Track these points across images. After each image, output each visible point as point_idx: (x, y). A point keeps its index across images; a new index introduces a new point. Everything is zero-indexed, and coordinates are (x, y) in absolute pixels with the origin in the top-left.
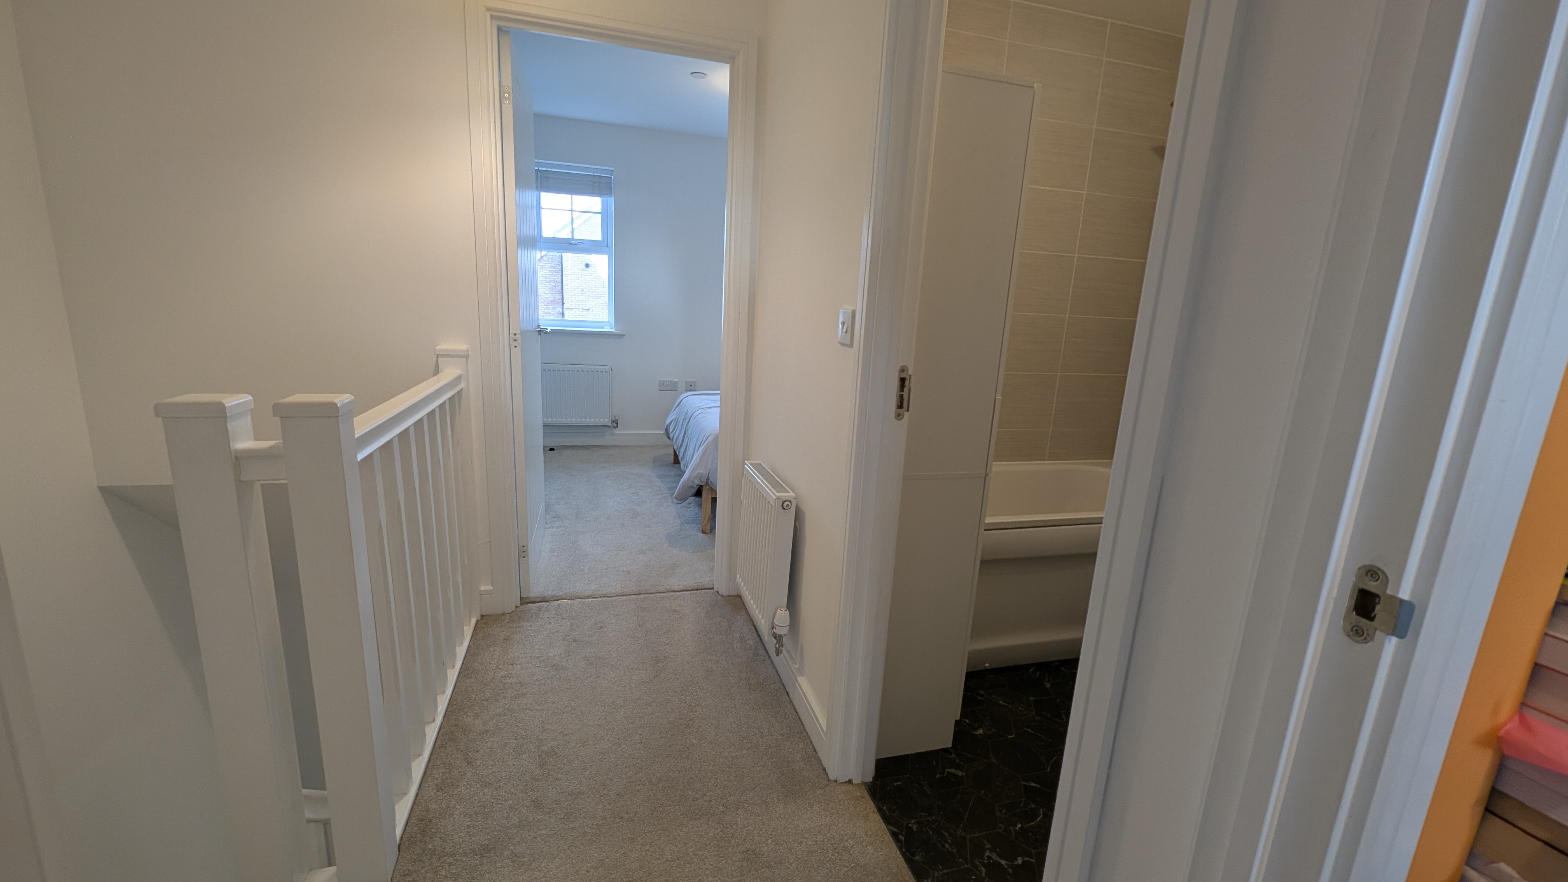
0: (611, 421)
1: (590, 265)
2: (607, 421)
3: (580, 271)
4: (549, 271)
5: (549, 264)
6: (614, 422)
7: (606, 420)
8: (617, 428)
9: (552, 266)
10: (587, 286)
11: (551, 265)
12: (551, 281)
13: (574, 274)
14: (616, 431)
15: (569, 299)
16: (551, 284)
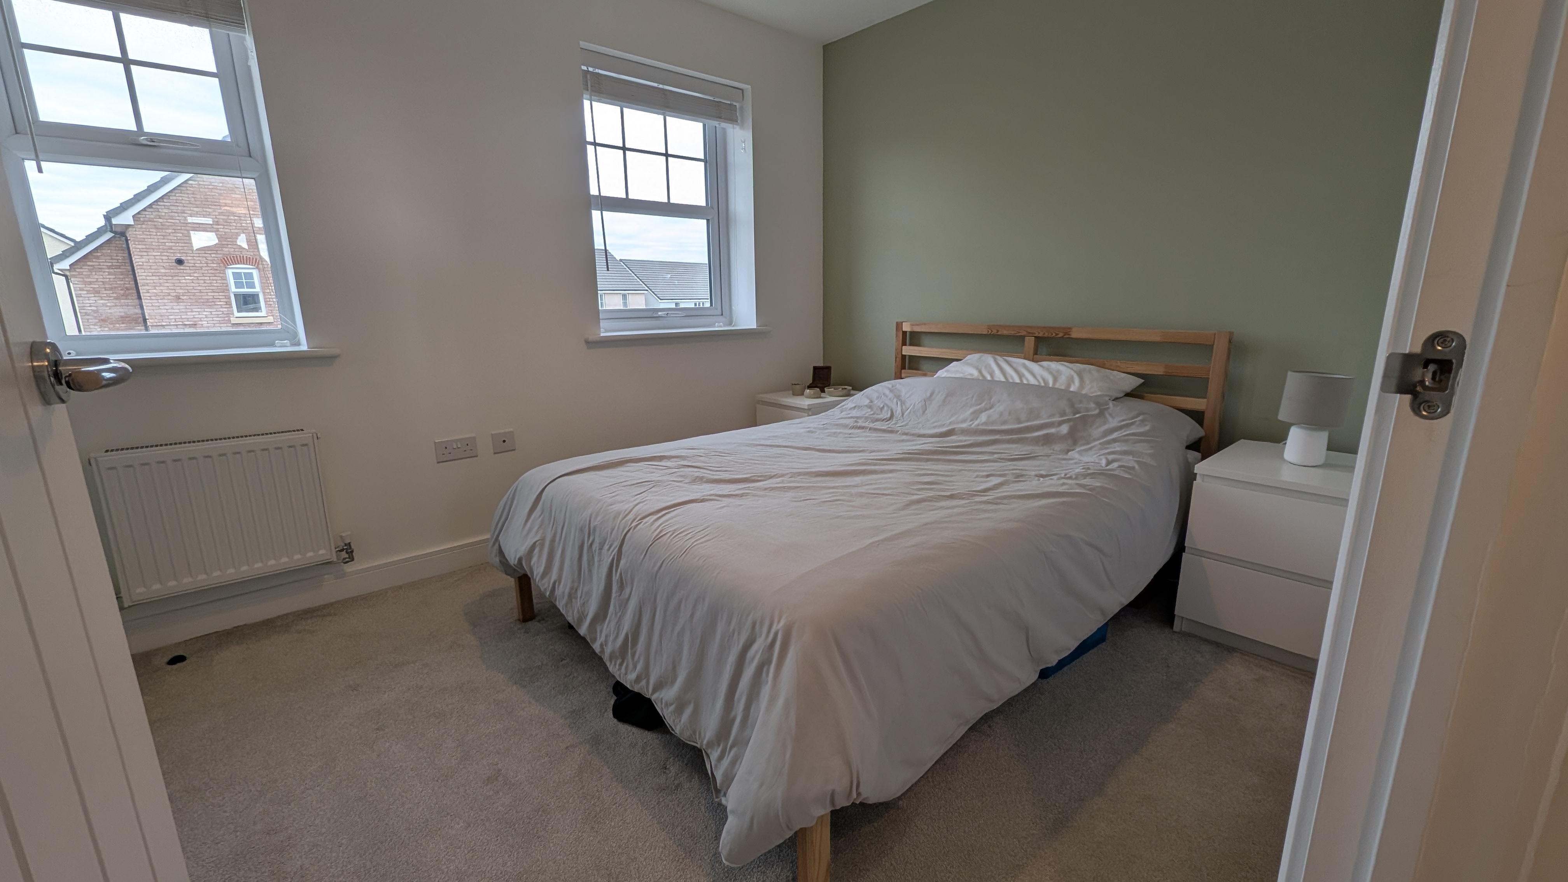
0: (334, 551)
1: (185, 261)
2: (324, 553)
3: (167, 271)
4: (110, 274)
5: (106, 262)
6: (342, 550)
7: (322, 552)
8: (353, 560)
9: (112, 265)
10: (186, 291)
11: (110, 264)
12: (115, 288)
13: (158, 274)
14: (350, 568)
15: (155, 311)
16: (116, 293)
